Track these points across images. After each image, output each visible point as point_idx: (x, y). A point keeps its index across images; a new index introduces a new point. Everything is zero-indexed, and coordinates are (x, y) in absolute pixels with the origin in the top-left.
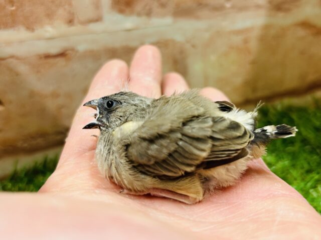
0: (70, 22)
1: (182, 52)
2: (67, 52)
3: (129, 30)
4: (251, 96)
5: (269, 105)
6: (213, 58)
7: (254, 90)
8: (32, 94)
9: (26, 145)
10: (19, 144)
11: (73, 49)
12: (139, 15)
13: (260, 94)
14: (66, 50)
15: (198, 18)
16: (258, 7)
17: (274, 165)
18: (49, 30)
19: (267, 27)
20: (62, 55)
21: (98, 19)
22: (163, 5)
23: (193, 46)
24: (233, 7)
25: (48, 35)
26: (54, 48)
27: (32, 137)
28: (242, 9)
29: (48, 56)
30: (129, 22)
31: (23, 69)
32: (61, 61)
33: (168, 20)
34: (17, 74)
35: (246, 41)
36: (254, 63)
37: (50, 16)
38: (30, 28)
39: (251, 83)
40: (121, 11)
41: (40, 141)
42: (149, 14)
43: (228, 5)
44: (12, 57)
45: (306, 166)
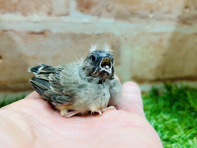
0: (50, 14)
1: (118, 42)
2: (46, 32)
3: (85, 24)
4: (161, 77)
5: (173, 85)
6: (138, 48)
7: (164, 73)
8: (21, 55)
9: (12, 86)
10: (9, 85)
11: (49, 31)
12: (93, 15)
13: (167, 76)
14: (45, 31)
15: (130, 22)
16: (171, 19)
17: (167, 121)
18: (36, 17)
19: (175, 33)
20: (42, 33)
21: (67, 14)
22: (109, 11)
23: (126, 39)
24: (154, 18)
25: (35, 20)
26: (38, 28)
27: (18, 82)
28: (160, 19)
29: (33, 33)
30: (86, 18)
31: (17, 39)
32: (41, 37)
33: (111, 20)
34: (13, 41)
35: (161, 40)
36: (164, 55)
37: (38, 8)
38: (24, 14)
39: (162, 68)
40: (82, 11)
41: (22, 85)
42: (99, 15)
43: (151, 16)
44: (11, 30)
45: (189, 125)
